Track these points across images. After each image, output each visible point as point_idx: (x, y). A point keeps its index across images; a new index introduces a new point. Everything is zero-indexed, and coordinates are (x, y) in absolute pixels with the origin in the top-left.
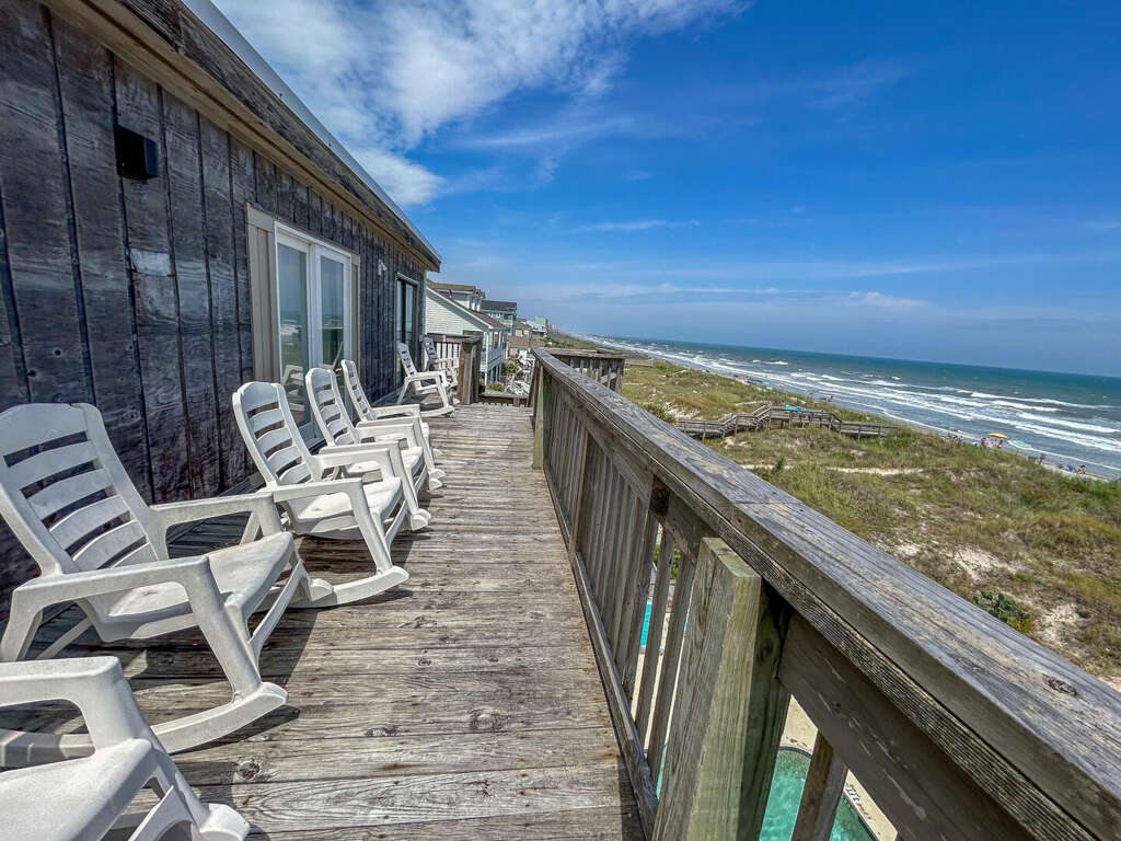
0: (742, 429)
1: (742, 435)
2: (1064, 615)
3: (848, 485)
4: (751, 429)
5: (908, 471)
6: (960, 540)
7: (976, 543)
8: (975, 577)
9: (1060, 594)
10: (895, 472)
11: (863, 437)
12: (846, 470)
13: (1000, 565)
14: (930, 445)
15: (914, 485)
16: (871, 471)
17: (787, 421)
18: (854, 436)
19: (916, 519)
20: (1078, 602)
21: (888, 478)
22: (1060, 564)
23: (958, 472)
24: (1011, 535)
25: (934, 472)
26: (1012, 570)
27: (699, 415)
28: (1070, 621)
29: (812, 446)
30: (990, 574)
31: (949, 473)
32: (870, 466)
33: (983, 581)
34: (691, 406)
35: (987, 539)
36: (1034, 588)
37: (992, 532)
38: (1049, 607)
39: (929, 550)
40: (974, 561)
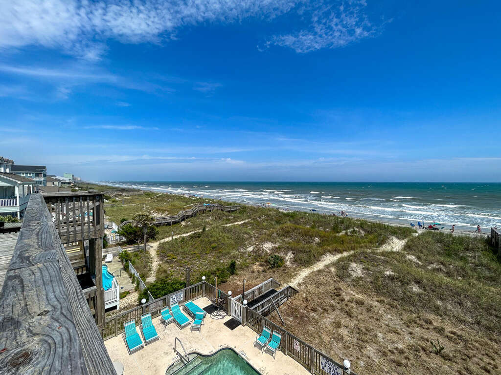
0: (188, 217)
1: (188, 219)
2: (290, 256)
3: (229, 230)
4: (192, 216)
5: (247, 221)
6: (263, 241)
7: (267, 240)
8: (269, 252)
9: (288, 249)
10: (243, 222)
11: (232, 211)
12: (228, 225)
13: (274, 246)
14: (252, 210)
15: (249, 225)
16: (236, 224)
17: (205, 210)
18: (229, 212)
19: (251, 237)
20: (292, 250)
21: (241, 224)
22: (287, 240)
23: (260, 218)
24: (275, 235)
25: (254, 219)
26: (277, 246)
27: (168, 214)
28: (291, 257)
29: (216, 218)
30: (272, 249)
31: (258, 218)
32: (235, 222)
33: (271, 252)
34: (164, 211)
35: (270, 238)
36: (283, 250)
37: (270, 235)
38: (286, 254)
39: (256, 247)
40: (268, 246)
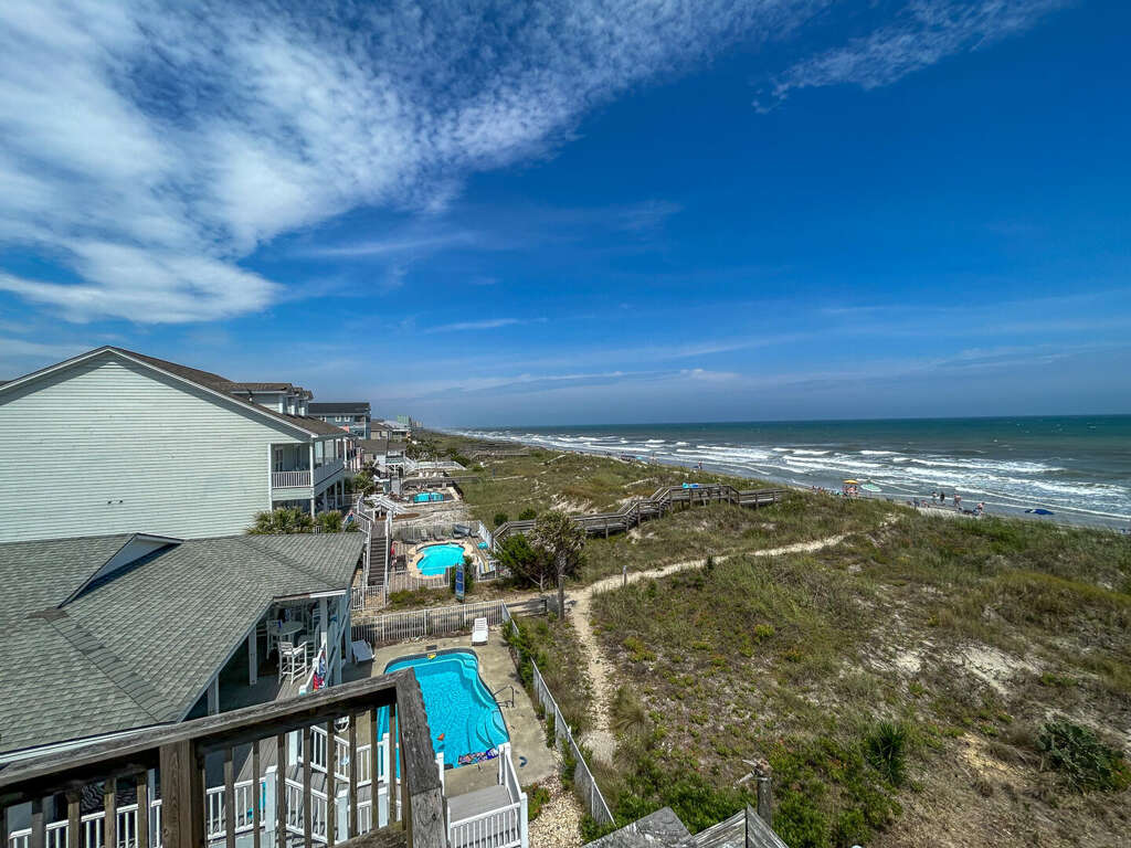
0: (645, 518)
1: (647, 525)
4: (655, 516)
5: (832, 542)
6: (954, 638)
7: (972, 636)
8: (1002, 690)
9: (1119, 702)
10: (818, 545)
12: (773, 552)
13: (1017, 666)
14: (825, 505)
15: (849, 560)
16: (796, 548)
17: (688, 501)
19: (886, 611)
21: (818, 555)
25: (855, 539)
26: (1034, 667)
27: (592, 506)
29: (720, 525)
30: (1015, 682)
31: (868, 537)
32: (791, 542)
33: (1015, 695)
34: (581, 497)
35: (977, 628)
38: (1120, 727)
39: (931, 658)
40: (987, 665)
